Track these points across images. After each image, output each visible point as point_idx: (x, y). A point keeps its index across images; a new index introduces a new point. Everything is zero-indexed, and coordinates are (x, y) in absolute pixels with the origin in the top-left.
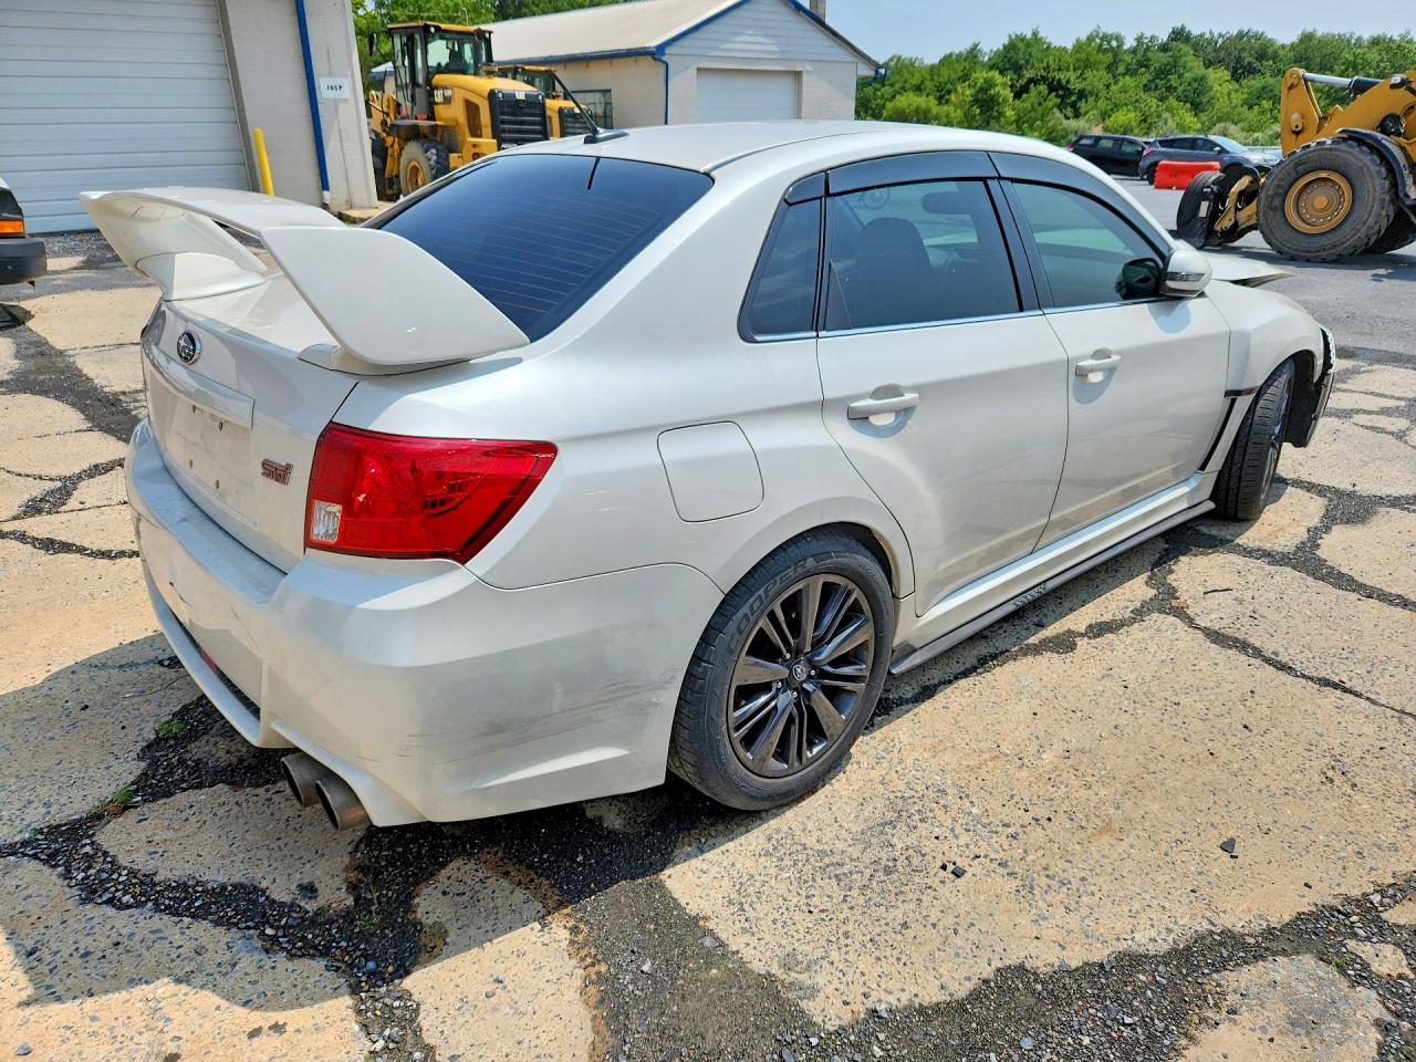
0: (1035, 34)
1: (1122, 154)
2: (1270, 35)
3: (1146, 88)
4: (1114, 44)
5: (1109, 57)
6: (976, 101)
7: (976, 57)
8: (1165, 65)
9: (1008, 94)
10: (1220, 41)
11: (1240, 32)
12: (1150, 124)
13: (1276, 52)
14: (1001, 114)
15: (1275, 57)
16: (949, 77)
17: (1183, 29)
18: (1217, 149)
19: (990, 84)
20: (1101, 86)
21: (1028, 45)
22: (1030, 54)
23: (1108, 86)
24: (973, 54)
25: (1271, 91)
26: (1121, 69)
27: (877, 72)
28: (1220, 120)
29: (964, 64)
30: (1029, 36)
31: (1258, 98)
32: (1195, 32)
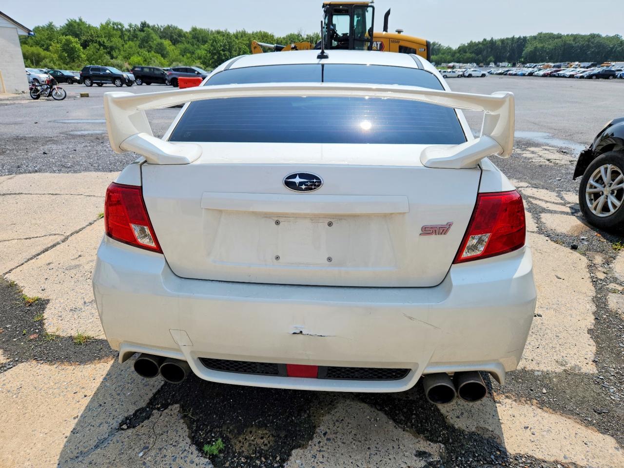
0: (80, 20)
1: (155, 74)
2: (180, 27)
3: (140, 47)
4: (120, 27)
5: (119, 33)
6: (64, 50)
7: (52, 28)
8: (145, 37)
9: (78, 46)
10: (162, 29)
11: (168, 26)
12: (148, 62)
13: (184, 35)
14: (79, 56)
15: (185, 36)
16: (41, 38)
17: (145, 23)
18: (196, 72)
19: (68, 43)
20: (120, 45)
21: (79, 24)
22: (81, 29)
23: (123, 45)
24: (50, 27)
25: (188, 50)
26: (126, 38)
27: (29, 34)
28: (174, 61)
29: (47, 32)
30: (78, 20)
31: (184, 52)
32: (151, 24)
